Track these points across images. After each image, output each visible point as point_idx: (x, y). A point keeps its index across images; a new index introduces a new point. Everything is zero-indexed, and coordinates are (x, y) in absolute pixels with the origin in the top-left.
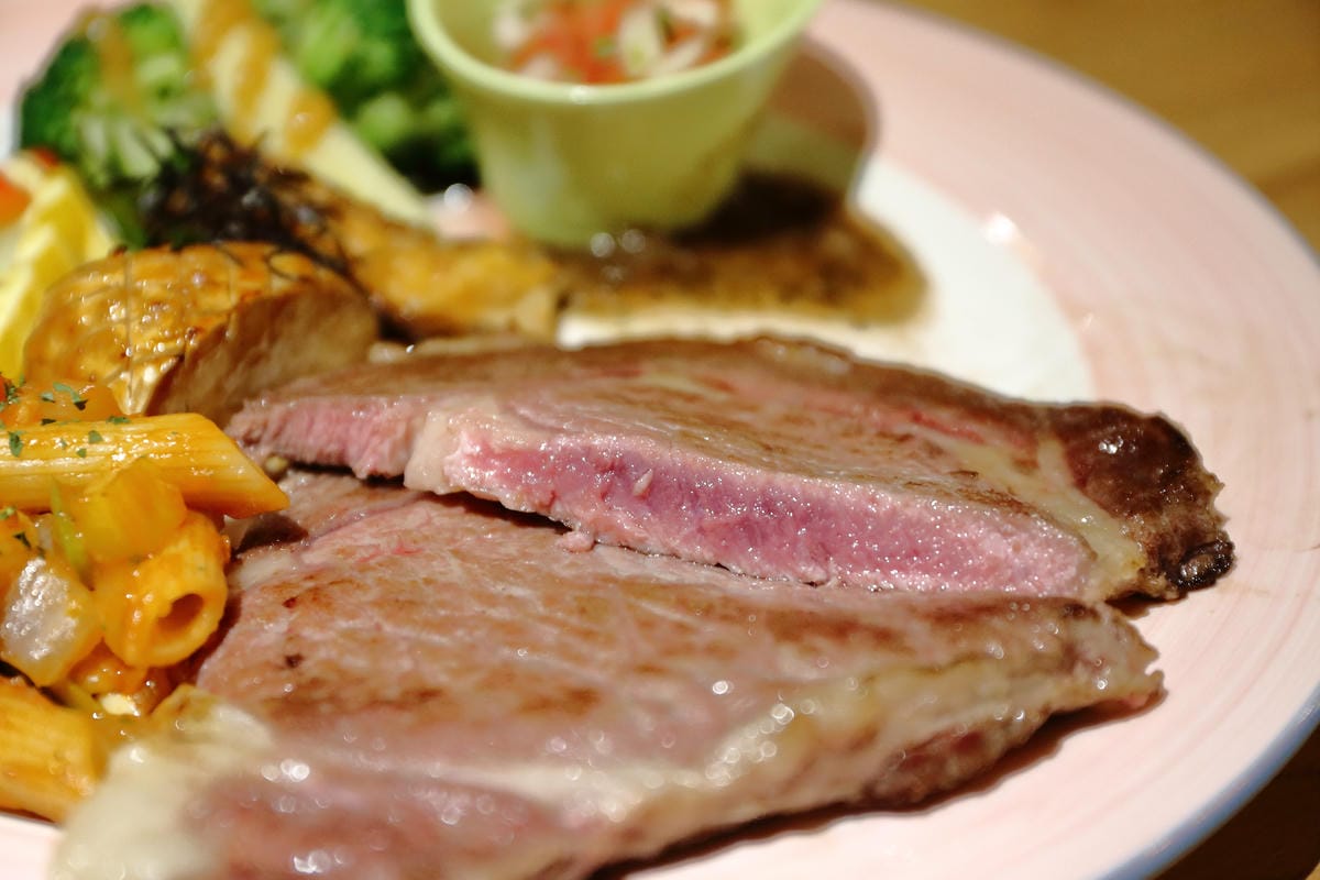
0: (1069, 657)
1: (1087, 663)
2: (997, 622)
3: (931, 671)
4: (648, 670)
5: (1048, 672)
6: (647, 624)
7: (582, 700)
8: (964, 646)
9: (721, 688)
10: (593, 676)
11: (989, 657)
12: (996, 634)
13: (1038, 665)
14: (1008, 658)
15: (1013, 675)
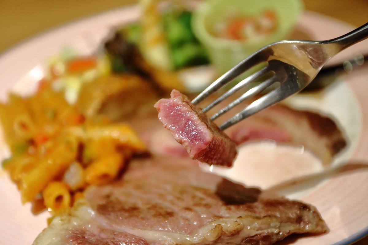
0: (299, 220)
1: (304, 222)
2: (281, 208)
3: (258, 218)
4: (188, 209)
5: (292, 222)
6: (194, 197)
7: (170, 214)
8: (269, 213)
9: (203, 216)
10: (175, 209)
11: (275, 217)
12: (279, 210)
13: (289, 220)
14: (281, 218)
15: (281, 222)
